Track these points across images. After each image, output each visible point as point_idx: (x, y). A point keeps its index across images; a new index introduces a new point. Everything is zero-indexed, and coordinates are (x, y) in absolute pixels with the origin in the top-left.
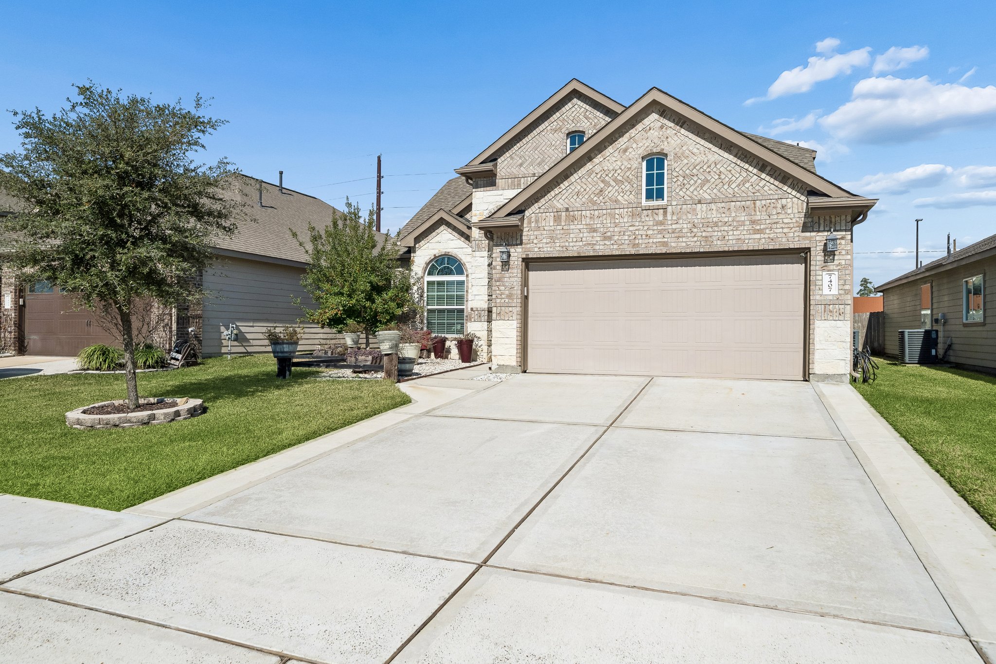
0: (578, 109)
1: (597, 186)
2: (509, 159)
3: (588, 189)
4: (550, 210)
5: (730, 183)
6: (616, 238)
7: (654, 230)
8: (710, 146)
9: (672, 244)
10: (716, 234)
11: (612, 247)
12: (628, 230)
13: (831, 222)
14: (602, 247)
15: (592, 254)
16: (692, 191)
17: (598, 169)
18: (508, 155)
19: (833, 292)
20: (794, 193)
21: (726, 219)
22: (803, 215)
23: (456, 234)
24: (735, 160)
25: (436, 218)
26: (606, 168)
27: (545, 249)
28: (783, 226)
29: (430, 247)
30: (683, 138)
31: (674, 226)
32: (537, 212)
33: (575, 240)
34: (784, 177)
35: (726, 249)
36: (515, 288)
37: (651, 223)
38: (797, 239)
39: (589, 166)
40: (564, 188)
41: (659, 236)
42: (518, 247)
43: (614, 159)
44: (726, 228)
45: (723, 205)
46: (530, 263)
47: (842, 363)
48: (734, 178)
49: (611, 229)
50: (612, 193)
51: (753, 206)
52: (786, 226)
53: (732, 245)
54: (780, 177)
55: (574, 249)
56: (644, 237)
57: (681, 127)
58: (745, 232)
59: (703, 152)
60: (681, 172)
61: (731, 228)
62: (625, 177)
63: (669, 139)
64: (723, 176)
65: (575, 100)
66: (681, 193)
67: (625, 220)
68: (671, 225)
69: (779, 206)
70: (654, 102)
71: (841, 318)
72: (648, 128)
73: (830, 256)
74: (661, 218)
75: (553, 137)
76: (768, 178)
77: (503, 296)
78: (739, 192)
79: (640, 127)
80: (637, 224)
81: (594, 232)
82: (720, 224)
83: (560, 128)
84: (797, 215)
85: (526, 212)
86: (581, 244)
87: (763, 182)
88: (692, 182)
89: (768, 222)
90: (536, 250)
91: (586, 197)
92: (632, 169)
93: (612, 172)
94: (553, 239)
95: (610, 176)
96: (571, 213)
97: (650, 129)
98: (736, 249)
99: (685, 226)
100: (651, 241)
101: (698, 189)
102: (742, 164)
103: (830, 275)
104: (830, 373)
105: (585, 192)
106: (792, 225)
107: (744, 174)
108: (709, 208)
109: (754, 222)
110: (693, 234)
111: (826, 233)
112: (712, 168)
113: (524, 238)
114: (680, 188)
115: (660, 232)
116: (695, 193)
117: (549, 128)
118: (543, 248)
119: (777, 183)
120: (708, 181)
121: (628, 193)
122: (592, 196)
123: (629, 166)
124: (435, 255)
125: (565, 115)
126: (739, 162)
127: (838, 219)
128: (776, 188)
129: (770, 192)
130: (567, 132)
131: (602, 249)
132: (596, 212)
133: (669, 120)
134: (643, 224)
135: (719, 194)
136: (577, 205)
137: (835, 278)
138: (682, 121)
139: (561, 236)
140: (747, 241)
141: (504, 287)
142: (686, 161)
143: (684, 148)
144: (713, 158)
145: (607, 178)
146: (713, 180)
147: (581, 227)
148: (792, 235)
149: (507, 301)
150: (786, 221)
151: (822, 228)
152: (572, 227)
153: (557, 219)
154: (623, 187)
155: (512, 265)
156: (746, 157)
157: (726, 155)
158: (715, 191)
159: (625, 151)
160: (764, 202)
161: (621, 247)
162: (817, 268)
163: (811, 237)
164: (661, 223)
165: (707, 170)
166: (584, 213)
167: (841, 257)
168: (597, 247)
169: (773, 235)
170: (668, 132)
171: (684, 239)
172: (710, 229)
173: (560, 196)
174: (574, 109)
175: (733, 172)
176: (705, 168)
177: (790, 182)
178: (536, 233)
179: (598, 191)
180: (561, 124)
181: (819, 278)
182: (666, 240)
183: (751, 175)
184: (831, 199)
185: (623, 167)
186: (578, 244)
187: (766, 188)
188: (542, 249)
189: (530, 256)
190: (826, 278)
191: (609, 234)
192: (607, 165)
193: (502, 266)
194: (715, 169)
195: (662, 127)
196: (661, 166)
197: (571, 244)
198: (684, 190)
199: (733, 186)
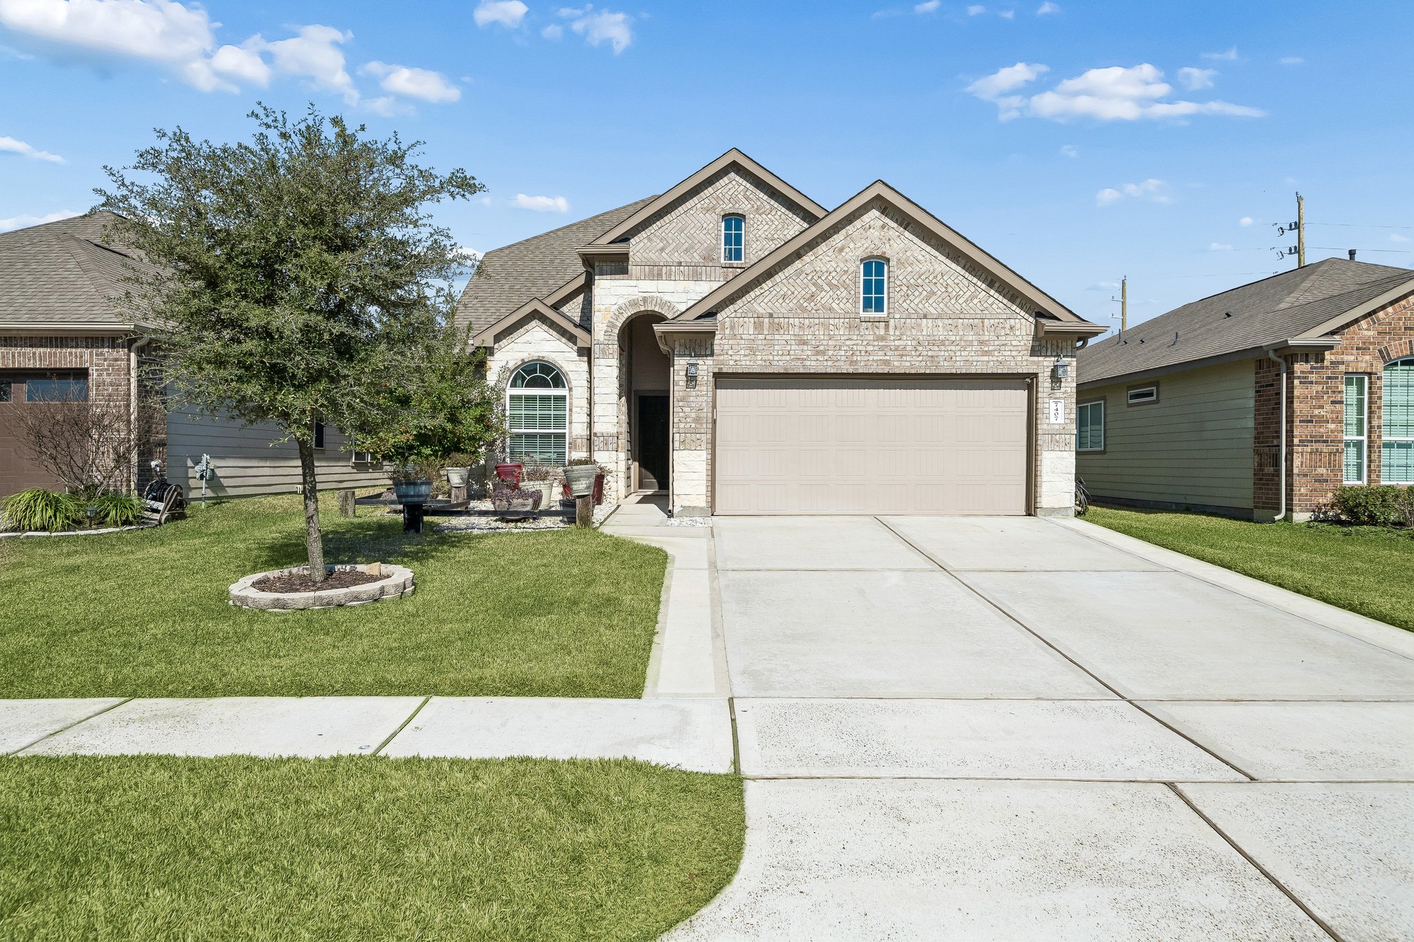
0: (737, 187)
1: (807, 289)
2: (646, 241)
3: (796, 293)
4: (750, 315)
5: (957, 297)
6: (830, 353)
7: (874, 346)
8: (937, 254)
9: (895, 363)
10: (942, 353)
11: (825, 363)
12: (844, 345)
13: (1058, 346)
14: (813, 363)
15: (802, 371)
16: (917, 302)
17: (808, 269)
18: (645, 236)
19: (1058, 422)
20: (1022, 313)
21: (953, 338)
22: (1030, 338)
23: (554, 333)
24: (963, 272)
25: (527, 310)
26: (818, 269)
27: (743, 363)
28: (1012, 348)
29: (516, 349)
30: (906, 241)
31: (897, 343)
32: (733, 315)
33: (780, 353)
34: (1013, 295)
35: (954, 371)
36: (705, 410)
37: (871, 338)
38: (1025, 363)
39: (798, 264)
40: (766, 288)
41: (881, 353)
42: (708, 358)
43: (828, 259)
44: (953, 348)
45: (950, 321)
46: (723, 379)
47: (1068, 496)
48: (961, 293)
49: (825, 343)
50: (825, 299)
51: (981, 324)
52: (1015, 349)
53: (959, 367)
54: (1009, 296)
55: (780, 364)
56: (863, 353)
57: (905, 229)
58: (973, 354)
59: (928, 259)
60: (904, 281)
61: (959, 348)
62: (841, 281)
63: (892, 242)
64: (950, 290)
65: (732, 175)
66: (904, 305)
67: (841, 333)
68: (894, 340)
69: (1008, 326)
70: (879, 198)
71: (1067, 448)
72: (868, 226)
73: (1057, 382)
74: (882, 332)
75: (704, 218)
76: (997, 295)
77: (688, 420)
78: (967, 308)
79: (858, 223)
80: (855, 337)
81: (804, 344)
82: (947, 342)
83: (714, 208)
84: (1025, 338)
85: (719, 315)
86: (788, 358)
87: (992, 299)
88: (917, 293)
89: (996, 343)
90: (732, 363)
91: (795, 301)
92: (849, 272)
93: (826, 275)
94: (753, 351)
95: (823, 278)
96: (775, 320)
97: (870, 228)
98: (964, 371)
99: (909, 343)
100: (871, 358)
101: (924, 302)
102: (971, 277)
103: (1056, 403)
104: (1057, 506)
105: (793, 296)
106: (1020, 348)
107: (972, 289)
108: (935, 325)
109: (982, 343)
110: (918, 353)
111: (1053, 359)
112: (938, 279)
113: (716, 347)
114: (903, 299)
115: (881, 348)
116: (920, 306)
117: (699, 206)
118: (740, 361)
119: (1005, 301)
120: (934, 293)
121: (845, 301)
122: (801, 301)
123: (846, 269)
124: (523, 360)
125: (720, 191)
126: (967, 275)
127: (1064, 344)
128: (1005, 307)
129: (999, 311)
130: (722, 213)
131: (814, 365)
132: (807, 321)
133: (892, 219)
134: (862, 338)
135: (945, 309)
136: (783, 310)
137: (1061, 406)
138: (906, 222)
139: (763, 347)
140: (975, 363)
141: (689, 409)
142: (910, 269)
143: (908, 254)
144: (940, 268)
145: (819, 281)
146: (939, 293)
147: (788, 337)
148: (1020, 358)
149: (693, 425)
150: (1014, 343)
151: (1049, 354)
152: (777, 337)
153: (758, 326)
154: (838, 292)
155: (700, 381)
156: (974, 270)
157: (954, 266)
158: (941, 305)
159: (841, 250)
160: (992, 321)
161: (836, 364)
162: (1045, 395)
163: (1039, 362)
164: (883, 338)
165: (934, 281)
166: (791, 321)
167: (1067, 385)
168: (808, 363)
169: (1001, 358)
170: (891, 233)
171: (908, 358)
172: (936, 348)
173: (761, 298)
174: (730, 186)
175: (961, 285)
176: (931, 278)
177: (1018, 301)
178: (731, 342)
179: (808, 296)
180: (715, 202)
181: (1047, 406)
182: (888, 358)
183: (980, 290)
184: (1060, 323)
185: (838, 270)
186: (784, 358)
187: (994, 306)
188: (739, 363)
189: (725, 370)
190: (1053, 406)
191: (822, 348)
192: (819, 265)
193: (687, 381)
194: (941, 281)
195: (883, 227)
196: (880, 272)
197: (776, 358)
198: (908, 302)
199: (961, 301)
